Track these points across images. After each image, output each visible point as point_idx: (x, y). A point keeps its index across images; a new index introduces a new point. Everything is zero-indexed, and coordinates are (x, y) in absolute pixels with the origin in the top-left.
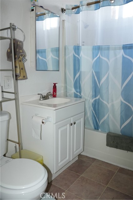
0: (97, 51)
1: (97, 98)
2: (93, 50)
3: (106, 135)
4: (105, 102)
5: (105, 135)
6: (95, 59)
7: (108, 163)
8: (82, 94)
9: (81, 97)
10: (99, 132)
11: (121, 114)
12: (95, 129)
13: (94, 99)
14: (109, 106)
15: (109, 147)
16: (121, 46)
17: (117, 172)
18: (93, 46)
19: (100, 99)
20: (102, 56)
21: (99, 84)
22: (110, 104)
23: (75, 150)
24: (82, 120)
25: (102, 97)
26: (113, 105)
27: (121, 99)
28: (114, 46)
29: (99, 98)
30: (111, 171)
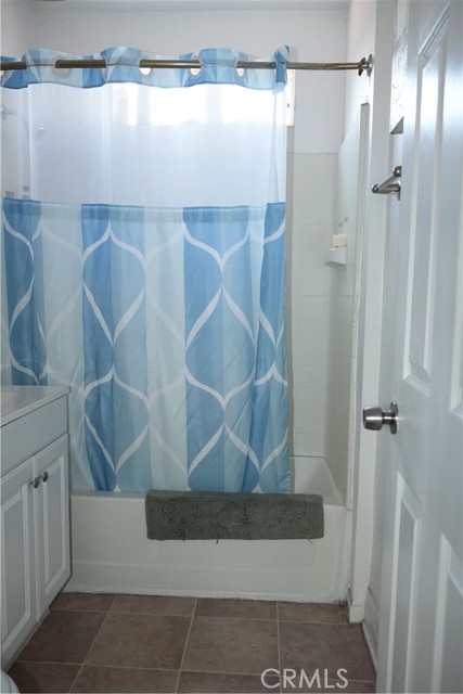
0: (96, 221)
1: (106, 379)
2: (83, 218)
3: (143, 501)
4: (132, 390)
5: (139, 504)
6: (91, 249)
7: (157, 596)
8: (48, 370)
9: (43, 382)
10: (114, 495)
11: (188, 423)
12: (99, 488)
13: (95, 384)
14: (150, 402)
15: (159, 539)
16: (178, 211)
17: (193, 616)
18: (83, 205)
19: (117, 380)
20: (119, 238)
21: (112, 332)
22: (154, 396)
23: (47, 578)
24: (62, 461)
25: (122, 374)
26: (161, 399)
27: (185, 375)
28: (157, 210)
29: (113, 379)
30: (176, 618)
